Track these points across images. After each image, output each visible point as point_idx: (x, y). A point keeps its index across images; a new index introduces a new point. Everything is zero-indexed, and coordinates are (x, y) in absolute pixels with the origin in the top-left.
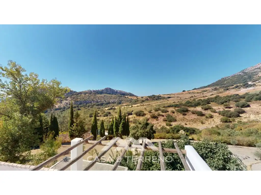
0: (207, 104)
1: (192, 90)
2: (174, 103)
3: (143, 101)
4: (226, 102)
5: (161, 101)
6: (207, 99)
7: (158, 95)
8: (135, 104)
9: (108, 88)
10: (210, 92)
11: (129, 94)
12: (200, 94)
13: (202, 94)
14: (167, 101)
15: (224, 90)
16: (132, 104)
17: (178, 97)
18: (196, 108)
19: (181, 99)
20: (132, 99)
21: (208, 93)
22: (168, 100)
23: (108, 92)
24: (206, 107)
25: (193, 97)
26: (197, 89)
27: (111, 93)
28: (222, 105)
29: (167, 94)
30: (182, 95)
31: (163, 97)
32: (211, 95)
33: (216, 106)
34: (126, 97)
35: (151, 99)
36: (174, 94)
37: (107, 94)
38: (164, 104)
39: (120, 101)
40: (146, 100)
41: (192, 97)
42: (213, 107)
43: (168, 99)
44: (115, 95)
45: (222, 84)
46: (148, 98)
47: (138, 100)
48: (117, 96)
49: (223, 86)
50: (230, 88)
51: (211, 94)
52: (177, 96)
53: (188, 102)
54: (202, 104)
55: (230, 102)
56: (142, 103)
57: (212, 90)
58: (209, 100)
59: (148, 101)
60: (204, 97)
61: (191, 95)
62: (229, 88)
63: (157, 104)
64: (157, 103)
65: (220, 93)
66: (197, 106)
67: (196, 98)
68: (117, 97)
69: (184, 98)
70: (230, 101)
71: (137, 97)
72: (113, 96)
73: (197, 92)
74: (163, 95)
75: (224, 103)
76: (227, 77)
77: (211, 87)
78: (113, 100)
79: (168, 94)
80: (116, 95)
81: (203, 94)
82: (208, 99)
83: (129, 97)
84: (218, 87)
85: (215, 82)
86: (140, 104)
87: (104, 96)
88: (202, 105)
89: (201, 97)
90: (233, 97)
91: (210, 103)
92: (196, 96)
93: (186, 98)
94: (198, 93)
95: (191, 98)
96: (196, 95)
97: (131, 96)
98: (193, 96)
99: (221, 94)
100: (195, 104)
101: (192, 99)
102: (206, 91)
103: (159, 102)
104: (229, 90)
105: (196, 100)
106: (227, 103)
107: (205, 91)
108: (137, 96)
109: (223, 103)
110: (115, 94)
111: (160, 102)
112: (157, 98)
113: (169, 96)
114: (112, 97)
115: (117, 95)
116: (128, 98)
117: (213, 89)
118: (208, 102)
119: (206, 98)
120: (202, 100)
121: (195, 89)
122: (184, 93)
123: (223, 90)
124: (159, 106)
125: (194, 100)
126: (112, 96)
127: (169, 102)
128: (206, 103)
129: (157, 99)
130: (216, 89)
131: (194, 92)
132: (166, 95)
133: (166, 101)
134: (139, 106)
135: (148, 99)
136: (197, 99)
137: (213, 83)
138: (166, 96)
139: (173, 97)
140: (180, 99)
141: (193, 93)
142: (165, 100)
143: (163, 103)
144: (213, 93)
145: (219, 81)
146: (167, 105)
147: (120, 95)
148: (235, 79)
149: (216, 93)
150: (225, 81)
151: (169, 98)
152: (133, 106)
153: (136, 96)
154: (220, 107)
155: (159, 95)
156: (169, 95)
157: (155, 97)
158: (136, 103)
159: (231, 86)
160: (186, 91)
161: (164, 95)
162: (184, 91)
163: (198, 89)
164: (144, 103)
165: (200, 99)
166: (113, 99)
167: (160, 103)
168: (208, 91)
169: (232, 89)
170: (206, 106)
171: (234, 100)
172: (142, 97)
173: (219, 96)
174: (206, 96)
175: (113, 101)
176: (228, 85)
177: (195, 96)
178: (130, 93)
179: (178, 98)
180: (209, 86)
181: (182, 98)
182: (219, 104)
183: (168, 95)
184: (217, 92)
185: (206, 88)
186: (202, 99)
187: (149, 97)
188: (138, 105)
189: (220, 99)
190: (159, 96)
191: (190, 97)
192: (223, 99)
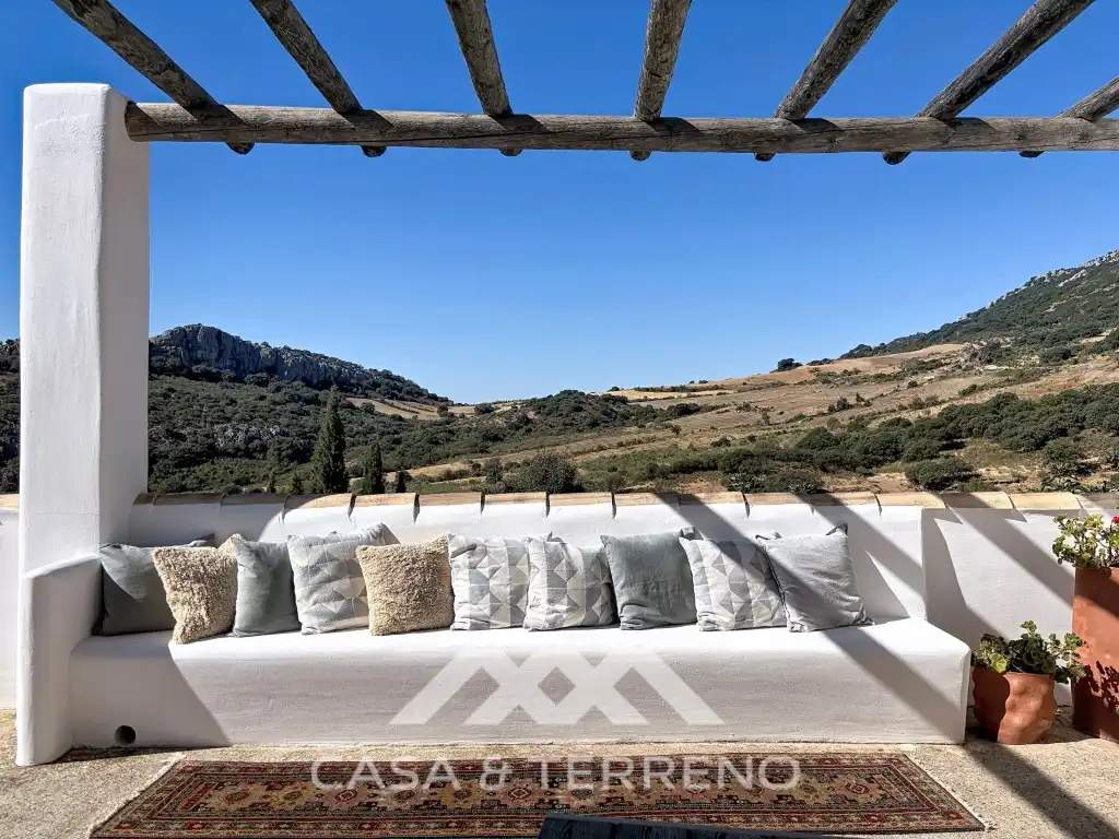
0: (945, 448)
1: (843, 357)
2: (723, 449)
3: (495, 437)
4: (1063, 432)
5: (623, 439)
6: (940, 414)
7: (601, 390)
8: (431, 463)
9: (196, 329)
10: (958, 371)
11: (376, 385)
12: (893, 385)
13: (906, 384)
14: (669, 432)
15: (1046, 359)
16: (408, 460)
17: (747, 407)
18: (871, 475)
19: (767, 418)
20: (401, 419)
21: (942, 378)
22: (676, 430)
23: (202, 366)
24: (938, 468)
25: (851, 407)
26: (876, 351)
27: (228, 373)
28: (1038, 453)
29: (668, 385)
30: (774, 393)
31: (644, 404)
32: (965, 393)
33: (999, 460)
34: (351, 406)
35: (551, 419)
36: (716, 388)
37: (192, 376)
38: (653, 455)
39: (303, 435)
40: (518, 428)
41: (844, 406)
42: (982, 471)
43: (674, 422)
44: (263, 391)
45: (1033, 317)
46: (531, 415)
47: (451, 432)
48: (278, 397)
49: (1043, 330)
50: (1079, 349)
51: (964, 383)
52: (741, 403)
53: (820, 440)
54: (909, 447)
55: (1082, 433)
56: (484, 451)
57: (967, 356)
58: (952, 425)
59: (531, 440)
60: (918, 405)
61: (834, 396)
62: (1073, 344)
63: (595, 456)
64: (601, 448)
65: (1023, 377)
66: (879, 463)
67: (868, 411)
68: (275, 403)
69: (789, 415)
70: (1082, 428)
71: (443, 409)
72: (246, 394)
73: (880, 371)
74: (641, 395)
75: (1050, 443)
76: (1065, 277)
77: (961, 341)
78: (243, 427)
79: (677, 384)
80: (272, 386)
81: (913, 385)
82: (950, 415)
83: (380, 408)
84: (1006, 342)
85: (988, 306)
86: (464, 458)
87: (166, 396)
88: (913, 459)
89: (902, 408)
90: (1097, 399)
91: (960, 446)
92: (866, 397)
93: (801, 417)
94: (880, 378)
95: (837, 415)
96: (868, 392)
97: (393, 397)
98: (852, 401)
99: (1026, 386)
100: (866, 452)
101: (844, 417)
102: (936, 364)
103: (615, 440)
104: (1076, 362)
105: (874, 425)
106: (1068, 441)
107: (924, 367)
108: (446, 400)
109: (1040, 445)
110: (263, 383)
111: (621, 445)
112: (597, 414)
113: (682, 399)
114: (233, 402)
115: (278, 389)
116: (369, 410)
117: (975, 355)
118: (949, 437)
119: (935, 411)
120: (909, 424)
121: (862, 351)
122: (785, 375)
123: (1036, 359)
124: (614, 469)
125: (859, 424)
126: (232, 393)
127: (684, 445)
128: (936, 443)
129: (594, 424)
130: (992, 354)
131: (857, 372)
132: (661, 390)
133: (660, 434)
134: (462, 474)
135: (528, 421)
136: (874, 417)
137: (977, 314)
138: (661, 402)
139: (713, 404)
140: (758, 423)
141: (852, 377)
142: (652, 430)
143: (639, 448)
144: (978, 380)
145: (1015, 298)
146: (668, 464)
147: (307, 393)
148: (1107, 289)
149: (997, 379)
150: (1049, 299)
151: (685, 411)
152: (413, 473)
153: (434, 397)
154: (1024, 471)
155: (614, 393)
156: (682, 389)
157: (579, 409)
158: (438, 450)
159: (1084, 336)
160: (804, 363)
161: (651, 395)
162: (787, 365)
163: (883, 349)
164: (501, 452)
165: (894, 416)
166: (243, 420)
167: (618, 452)
168: (945, 368)
169: (1091, 352)
170: (938, 462)
171: (1106, 422)
172: (485, 410)
173: (1013, 397)
174: (934, 402)
175: (241, 435)
176: (1067, 325)
177: (859, 399)
178: (387, 375)
179: (745, 414)
180: (948, 333)
181: (774, 417)
182: (1015, 447)
183: (674, 389)
184: (1001, 374)
185: (934, 348)
186: (912, 416)
187: (538, 405)
188: (455, 466)
189: (1025, 413)
190: (607, 398)
191: (831, 410)
192: (1041, 415)
